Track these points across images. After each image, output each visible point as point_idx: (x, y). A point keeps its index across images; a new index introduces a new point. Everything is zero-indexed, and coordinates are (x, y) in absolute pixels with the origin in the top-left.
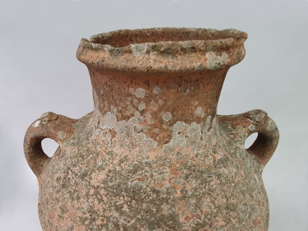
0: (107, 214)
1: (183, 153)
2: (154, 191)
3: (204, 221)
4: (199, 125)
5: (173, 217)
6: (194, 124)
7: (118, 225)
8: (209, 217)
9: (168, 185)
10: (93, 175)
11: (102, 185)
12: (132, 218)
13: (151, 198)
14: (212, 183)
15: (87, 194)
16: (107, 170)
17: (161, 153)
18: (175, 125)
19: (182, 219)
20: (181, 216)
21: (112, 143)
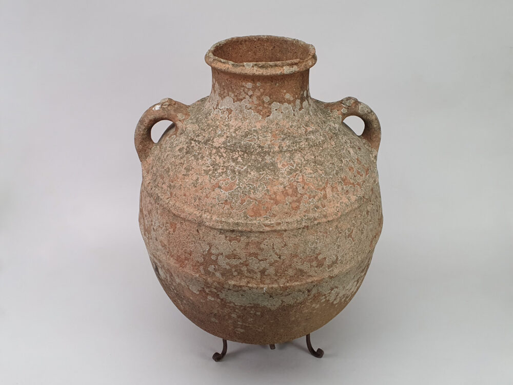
0: (226, 164)
1: (281, 123)
2: (260, 147)
3: (296, 168)
4: (290, 105)
5: (273, 164)
6: (286, 105)
7: (234, 171)
8: (300, 166)
9: (269, 143)
10: (215, 140)
11: (223, 146)
12: (244, 166)
13: (258, 151)
14: (301, 144)
15: (210, 154)
16: (225, 136)
17: (264, 123)
18: (273, 104)
19: (280, 166)
20: (279, 164)
21: (228, 118)
